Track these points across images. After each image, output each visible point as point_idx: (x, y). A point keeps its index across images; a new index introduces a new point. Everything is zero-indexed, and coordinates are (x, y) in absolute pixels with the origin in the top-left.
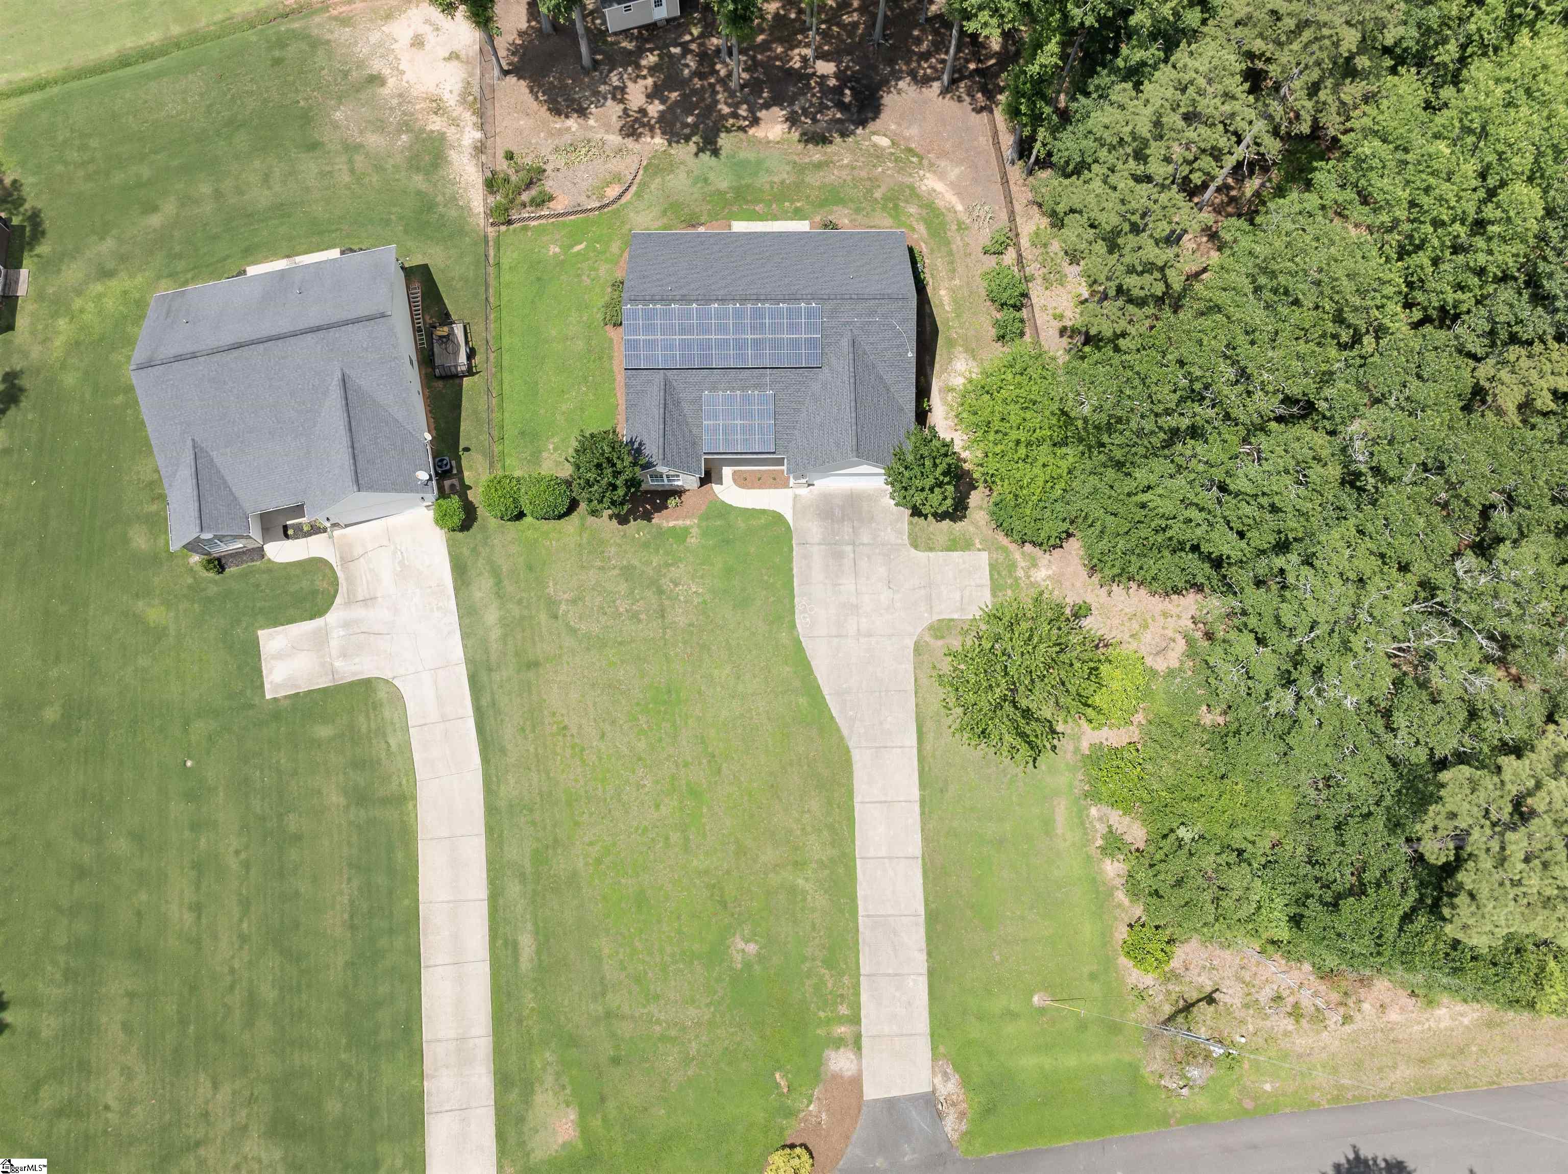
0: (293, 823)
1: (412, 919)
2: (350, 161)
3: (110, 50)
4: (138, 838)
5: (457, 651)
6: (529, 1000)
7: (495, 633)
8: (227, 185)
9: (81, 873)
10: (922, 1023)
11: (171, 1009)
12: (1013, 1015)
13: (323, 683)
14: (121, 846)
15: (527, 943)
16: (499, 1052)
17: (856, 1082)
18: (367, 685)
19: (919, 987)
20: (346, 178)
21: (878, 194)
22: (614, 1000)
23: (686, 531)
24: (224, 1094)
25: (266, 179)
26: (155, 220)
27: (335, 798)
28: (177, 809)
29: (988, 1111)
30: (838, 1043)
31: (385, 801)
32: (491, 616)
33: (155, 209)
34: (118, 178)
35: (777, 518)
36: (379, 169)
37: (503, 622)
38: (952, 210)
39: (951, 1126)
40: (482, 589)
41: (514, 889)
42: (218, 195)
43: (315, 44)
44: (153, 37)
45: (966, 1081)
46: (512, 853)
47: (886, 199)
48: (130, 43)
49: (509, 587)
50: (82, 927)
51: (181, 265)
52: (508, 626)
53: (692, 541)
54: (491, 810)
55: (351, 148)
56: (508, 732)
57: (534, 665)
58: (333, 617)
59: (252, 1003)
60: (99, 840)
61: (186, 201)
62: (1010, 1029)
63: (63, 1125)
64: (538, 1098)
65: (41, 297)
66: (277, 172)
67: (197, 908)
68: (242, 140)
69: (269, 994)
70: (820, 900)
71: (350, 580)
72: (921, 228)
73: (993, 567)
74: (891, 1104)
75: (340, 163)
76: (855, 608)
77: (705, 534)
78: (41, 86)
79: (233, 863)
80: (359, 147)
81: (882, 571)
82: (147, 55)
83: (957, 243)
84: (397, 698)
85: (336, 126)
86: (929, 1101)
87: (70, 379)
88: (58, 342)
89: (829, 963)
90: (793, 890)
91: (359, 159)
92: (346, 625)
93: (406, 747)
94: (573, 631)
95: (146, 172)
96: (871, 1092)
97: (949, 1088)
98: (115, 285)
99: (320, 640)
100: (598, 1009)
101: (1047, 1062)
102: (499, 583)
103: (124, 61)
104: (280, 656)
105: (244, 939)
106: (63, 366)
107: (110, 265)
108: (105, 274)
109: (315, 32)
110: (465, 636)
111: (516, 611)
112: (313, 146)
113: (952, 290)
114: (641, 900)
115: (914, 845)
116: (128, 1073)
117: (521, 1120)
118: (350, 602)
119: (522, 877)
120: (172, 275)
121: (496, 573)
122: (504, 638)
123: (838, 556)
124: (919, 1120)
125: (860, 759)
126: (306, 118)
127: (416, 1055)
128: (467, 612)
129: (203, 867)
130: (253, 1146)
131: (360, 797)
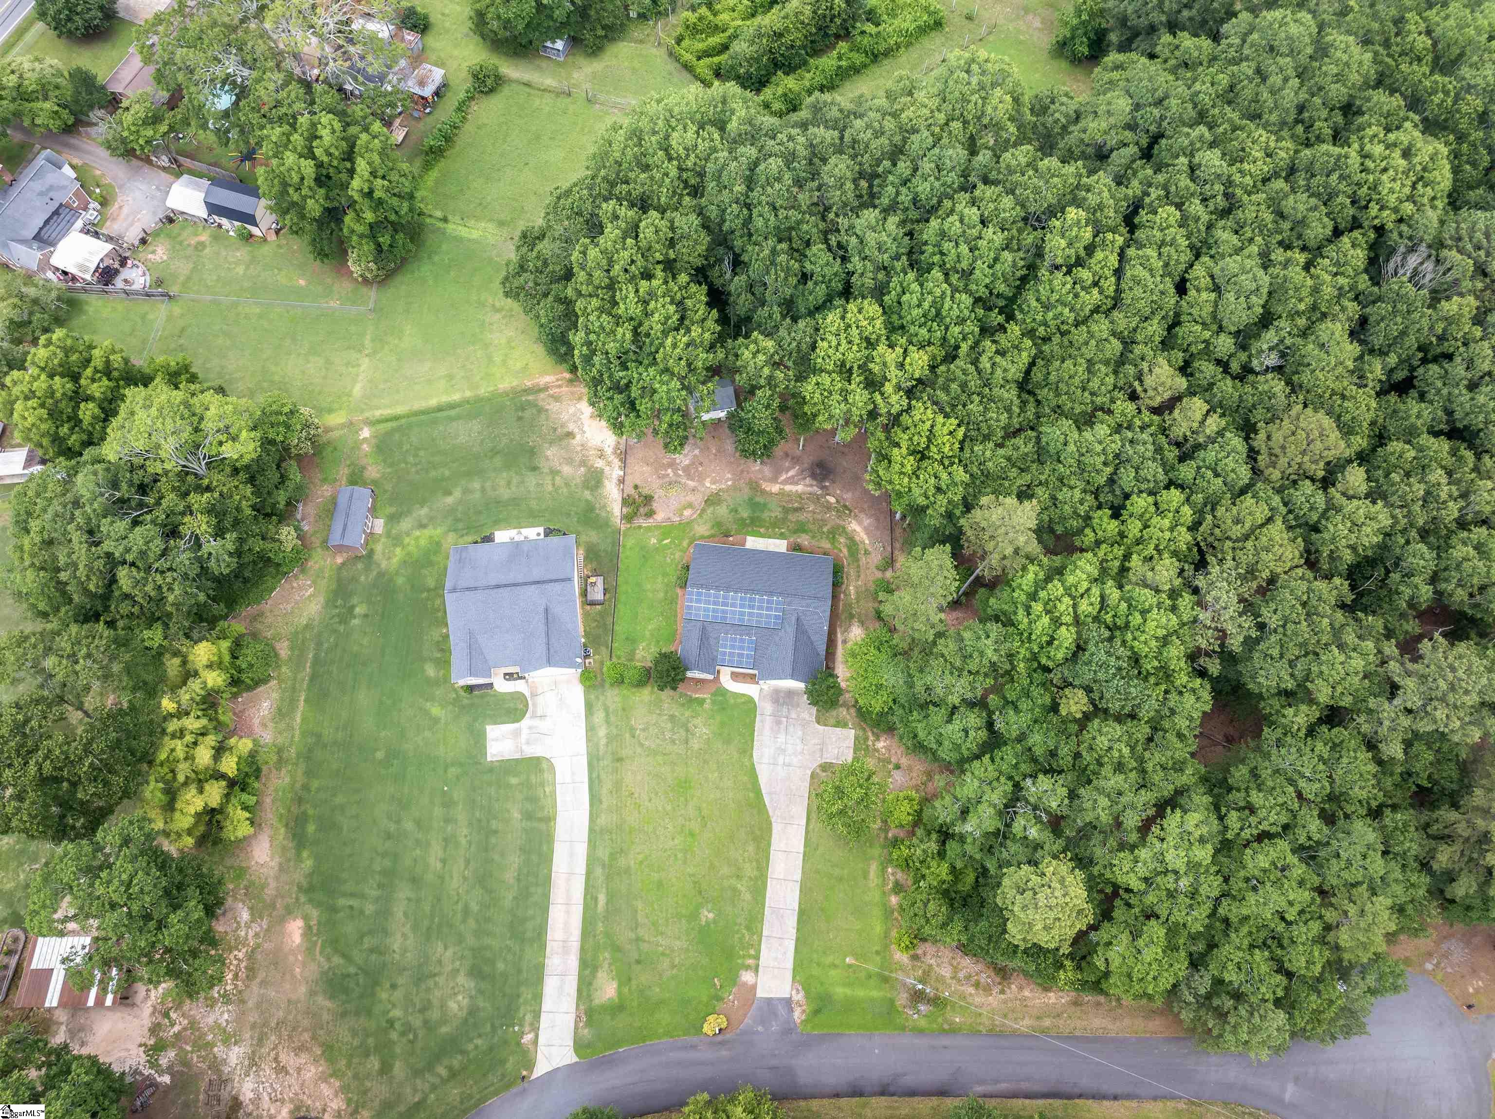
0: (494, 824)
1: (547, 881)
2: (553, 479)
3: (433, 402)
4: (418, 823)
5: (582, 747)
6: (600, 927)
7: (603, 741)
8: (488, 484)
9: (389, 836)
10: (789, 964)
11: (427, 909)
12: (835, 966)
13: (517, 756)
14: (409, 825)
15: (602, 899)
16: (582, 949)
17: (754, 987)
18: (538, 758)
19: (791, 945)
20: (550, 488)
21: (825, 529)
22: (641, 932)
23: (704, 700)
24: (449, 953)
25: (509, 483)
26: (450, 500)
27: (516, 815)
28: (438, 811)
29: (817, 1012)
30: (748, 968)
31: (540, 820)
32: (602, 732)
33: (450, 493)
34: (433, 474)
35: (750, 700)
36: (567, 485)
37: (608, 736)
38: (863, 542)
39: (798, 1015)
40: (599, 716)
41: (599, 871)
42: (483, 490)
43: (541, 410)
44: (456, 397)
45: (807, 996)
46: (599, 853)
47: (829, 532)
48: (445, 399)
49: (612, 718)
50: (387, 863)
51: (460, 525)
52: (610, 738)
53: (706, 706)
54: (591, 830)
55: (554, 472)
56: (603, 790)
57: (620, 760)
58: (526, 722)
59: (466, 911)
60: (398, 822)
61: (467, 491)
62: (833, 973)
63: (374, 957)
64: (600, 974)
65: (388, 535)
66: (515, 481)
67: (444, 861)
68: (498, 461)
69: (474, 907)
70: (748, 896)
71: (534, 705)
72: (845, 551)
73: (856, 738)
74: (769, 1001)
75: (548, 480)
76: (784, 751)
77: (714, 702)
78: (396, 418)
79: (463, 841)
80: (558, 472)
81: (800, 733)
82: (451, 406)
83: (863, 560)
84: (552, 768)
85: (547, 459)
86: (788, 1002)
87: (400, 581)
88: (395, 560)
89: (748, 928)
90: (734, 890)
91: (558, 478)
92: (530, 728)
93: (554, 792)
94: (641, 745)
95: (447, 473)
96: (761, 993)
97: (799, 997)
98: (427, 532)
99: (517, 734)
100: (632, 935)
101: (848, 991)
102: (607, 715)
103: (440, 409)
104: (497, 740)
105: (465, 878)
106: (397, 573)
107: (425, 521)
108: (422, 526)
109: (541, 403)
110: (588, 740)
111: (615, 731)
112: (535, 469)
113: (856, 587)
114: (660, 884)
115: (798, 876)
116: (404, 935)
117: (590, 984)
118: (534, 716)
119: (604, 866)
120: (455, 530)
121: (606, 710)
122: (607, 745)
123: (779, 723)
124: (781, 1010)
125: (776, 828)
126: (532, 452)
127: (543, 946)
128: (591, 729)
129: (448, 841)
130: (461, 979)
131: (529, 816)
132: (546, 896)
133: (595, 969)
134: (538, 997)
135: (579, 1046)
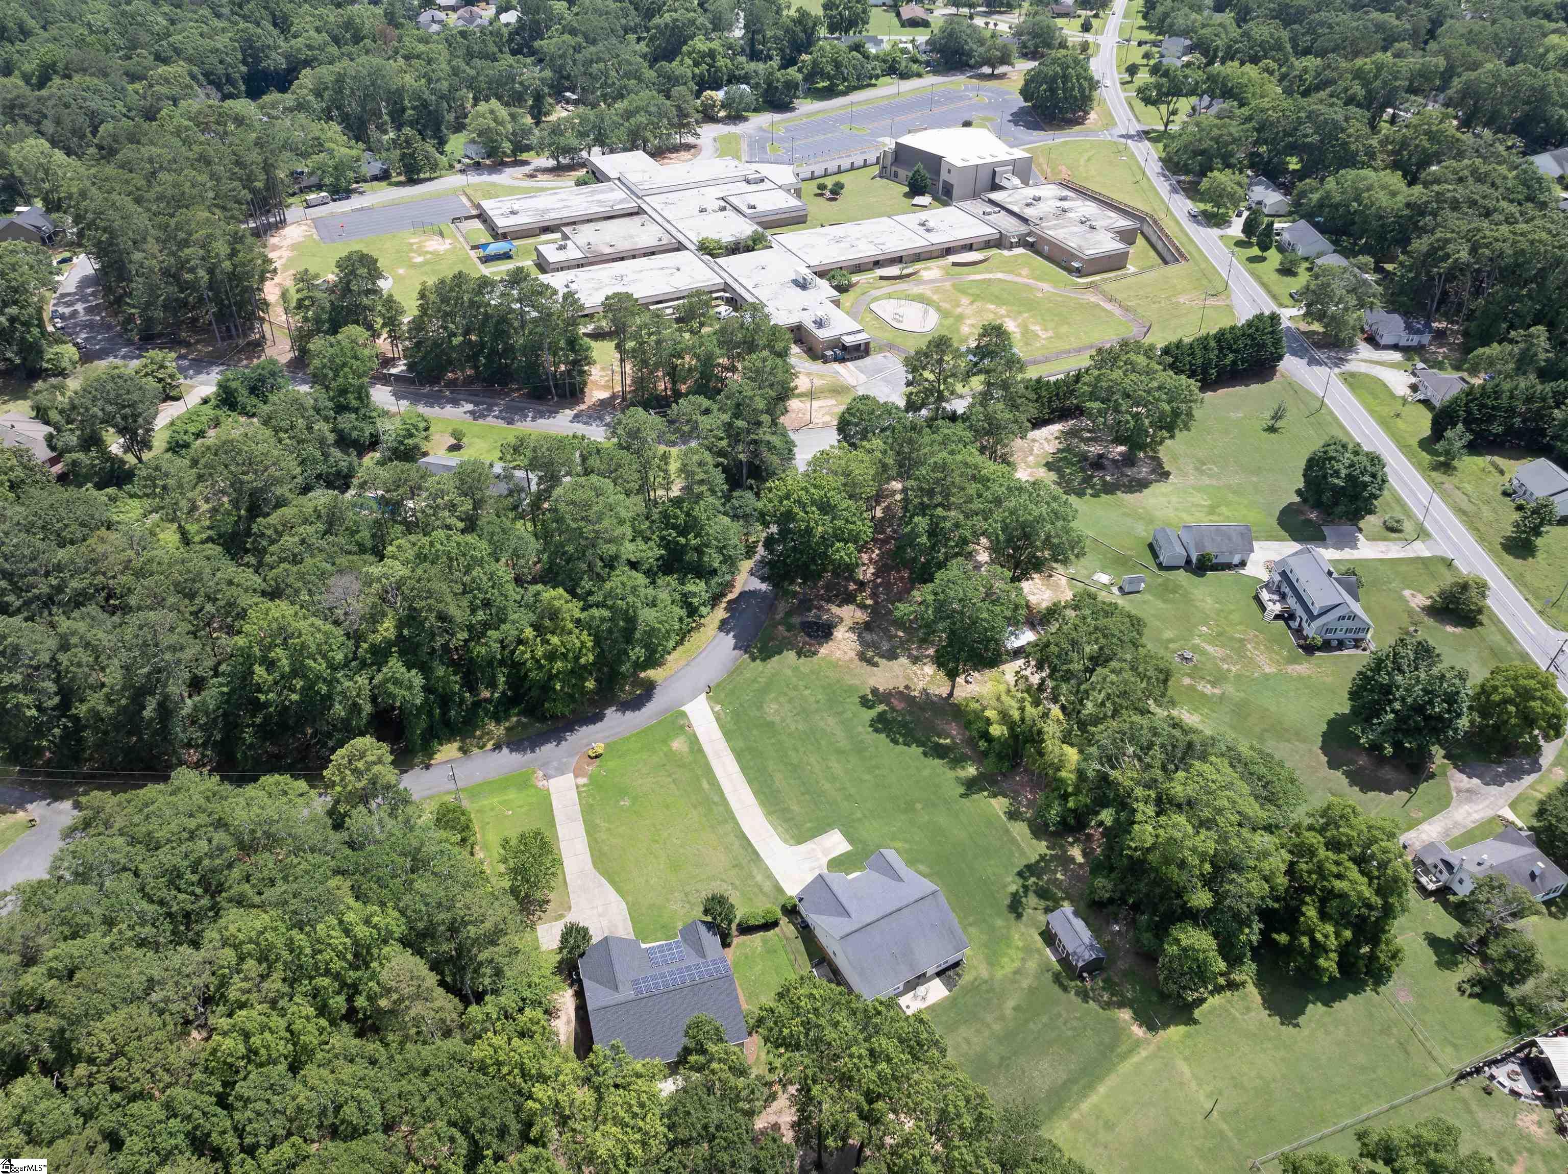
0: (807, 798)
1: (750, 782)
4: (862, 781)
5: (768, 862)
6: (700, 773)
7: (755, 872)
9: (877, 767)
10: (554, 798)
11: (823, 743)
12: (519, 807)
13: (817, 840)
14: (867, 777)
15: (705, 785)
16: (705, 756)
17: (576, 776)
18: (799, 843)
22: (669, 780)
24: (793, 727)
27: (795, 808)
28: (853, 791)
29: (527, 781)
30: (584, 786)
31: (776, 812)
32: (759, 878)
37: (753, 877)
39: (541, 774)
40: (767, 886)
41: (716, 799)
45: (536, 787)
46: (721, 808)
49: (756, 890)
50: (867, 754)
52: (751, 876)
54: (734, 818)
56: (737, 843)
57: (736, 867)
58: (826, 860)
59: (796, 750)
60: (876, 777)
62: (520, 803)
64: (687, 750)
65: (1038, 951)
67: (828, 768)
69: (791, 754)
70: (598, 822)
74: (563, 774)
78: (1122, 1057)
79: (823, 783)
82: (1081, 1095)
84: (786, 841)
86: (549, 778)
87: (999, 924)
89: (591, 806)
90: (610, 822)
92: (818, 860)
93: (775, 829)
95: (1033, 1027)
96: (570, 776)
97: (540, 784)
98: (1009, 969)
99: (827, 853)
100: (674, 777)
101: (506, 797)
102: (761, 890)
103: (1090, 1086)
104: (839, 843)
105: (808, 765)
107: (1018, 977)
110: (767, 869)
114: (667, 808)
117: (691, 744)
119: (714, 804)
121: (765, 894)
124: (552, 772)
125: (590, 865)
127: (733, 750)
128: (769, 876)
129: (833, 779)
130: (777, 719)
131: (786, 810)
132: (746, 775)
133: (691, 751)
134: (722, 727)
135: (684, 715)
